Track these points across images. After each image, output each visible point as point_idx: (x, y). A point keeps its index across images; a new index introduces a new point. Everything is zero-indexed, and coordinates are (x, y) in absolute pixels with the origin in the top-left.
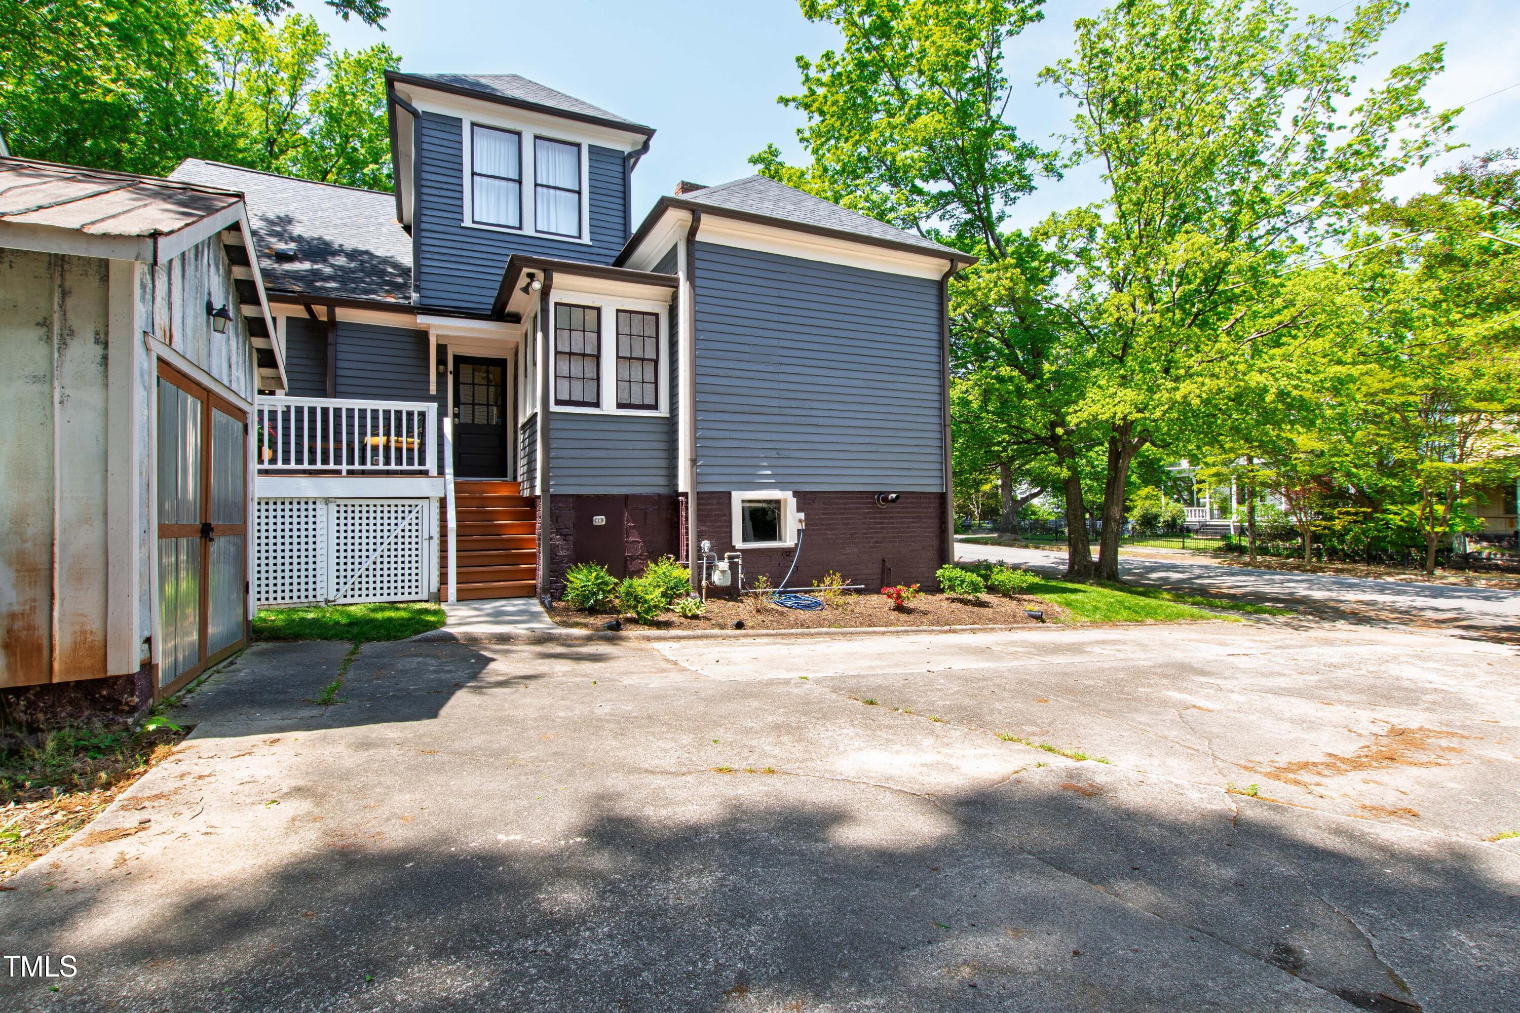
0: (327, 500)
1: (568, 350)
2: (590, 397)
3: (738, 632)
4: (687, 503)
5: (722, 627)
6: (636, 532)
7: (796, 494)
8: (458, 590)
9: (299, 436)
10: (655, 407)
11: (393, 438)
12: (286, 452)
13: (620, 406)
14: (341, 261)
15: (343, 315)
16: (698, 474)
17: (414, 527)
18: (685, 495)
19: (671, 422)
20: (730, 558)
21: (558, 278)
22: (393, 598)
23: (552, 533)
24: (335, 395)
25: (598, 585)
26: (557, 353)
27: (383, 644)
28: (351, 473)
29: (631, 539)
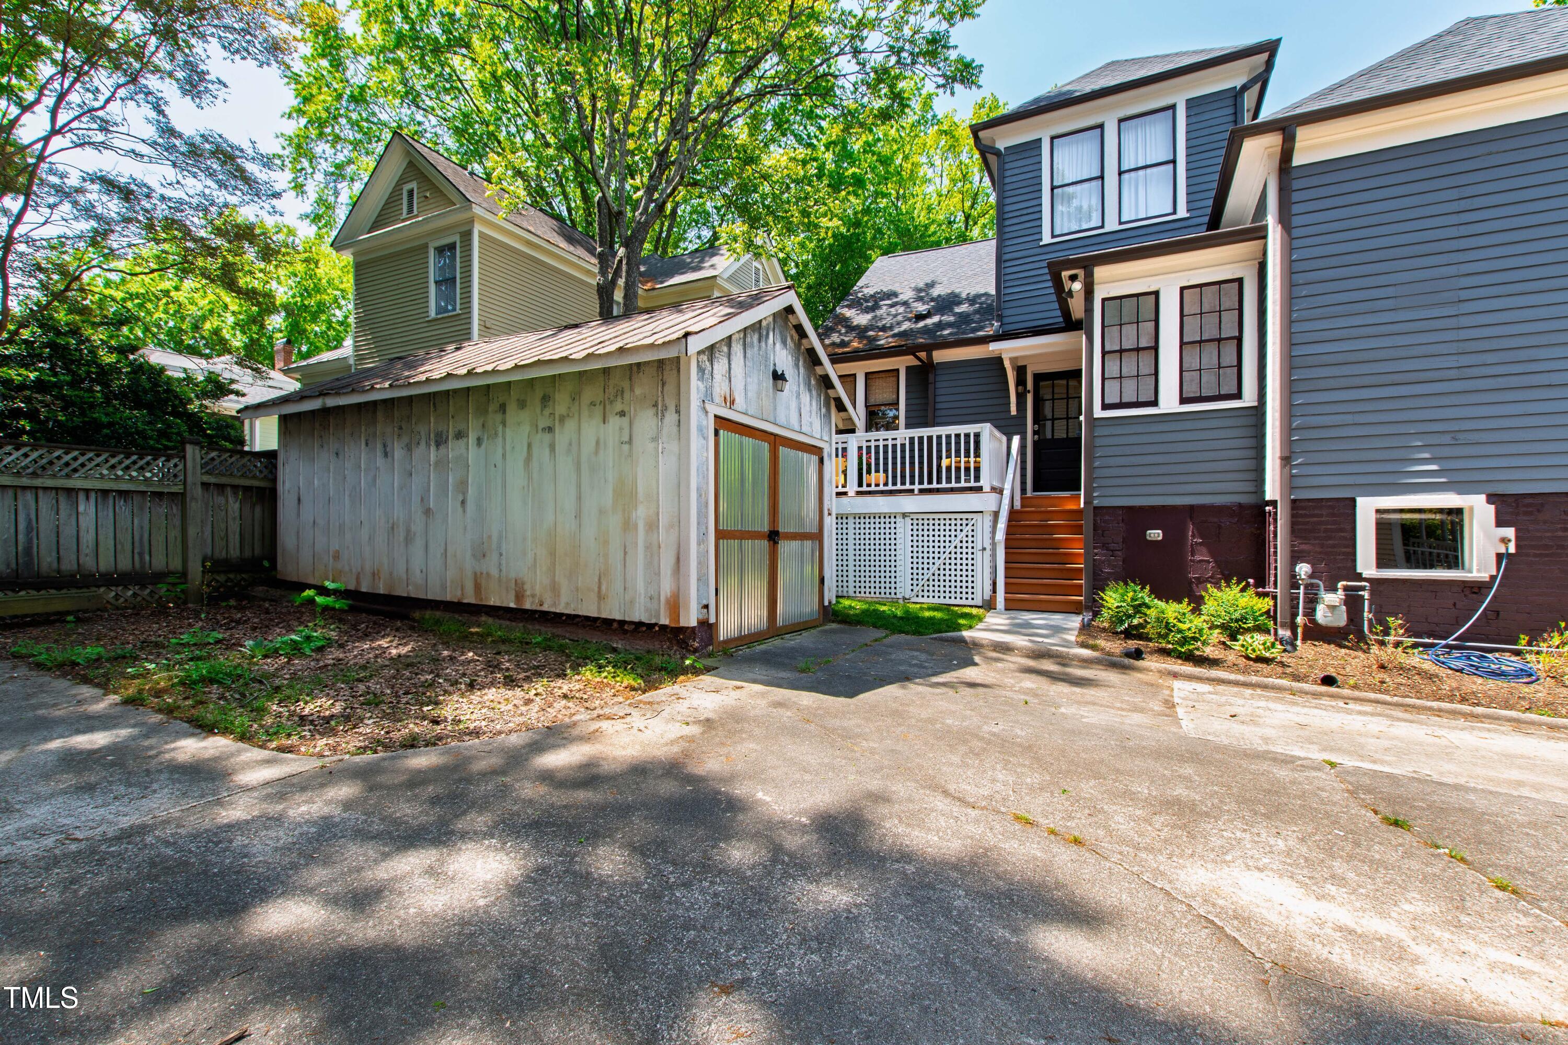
0: (904, 515)
1: (1118, 348)
2: (1147, 396)
3: (1324, 689)
4: (1276, 513)
5: (1296, 678)
6: (1204, 550)
7: (1491, 498)
8: (1006, 600)
9: (903, 463)
10: (1238, 396)
11: (963, 459)
12: (894, 477)
13: (1183, 401)
14: (964, 308)
15: (940, 356)
16: (1292, 476)
17: (970, 539)
18: (1274, 503)
19: (1259, 411)
20: (1346, 589)
21: (1100, 272)
22: (947, 601)
23: (1095, 548)
24: (934, 425)
25: (1135, 607)
26: (1104, 353)
27: (909, 637)
28: (922, 491)
29: (1198, 558)
